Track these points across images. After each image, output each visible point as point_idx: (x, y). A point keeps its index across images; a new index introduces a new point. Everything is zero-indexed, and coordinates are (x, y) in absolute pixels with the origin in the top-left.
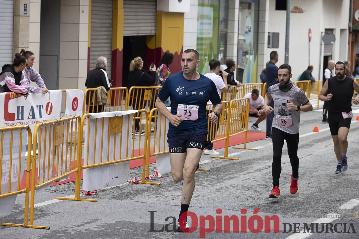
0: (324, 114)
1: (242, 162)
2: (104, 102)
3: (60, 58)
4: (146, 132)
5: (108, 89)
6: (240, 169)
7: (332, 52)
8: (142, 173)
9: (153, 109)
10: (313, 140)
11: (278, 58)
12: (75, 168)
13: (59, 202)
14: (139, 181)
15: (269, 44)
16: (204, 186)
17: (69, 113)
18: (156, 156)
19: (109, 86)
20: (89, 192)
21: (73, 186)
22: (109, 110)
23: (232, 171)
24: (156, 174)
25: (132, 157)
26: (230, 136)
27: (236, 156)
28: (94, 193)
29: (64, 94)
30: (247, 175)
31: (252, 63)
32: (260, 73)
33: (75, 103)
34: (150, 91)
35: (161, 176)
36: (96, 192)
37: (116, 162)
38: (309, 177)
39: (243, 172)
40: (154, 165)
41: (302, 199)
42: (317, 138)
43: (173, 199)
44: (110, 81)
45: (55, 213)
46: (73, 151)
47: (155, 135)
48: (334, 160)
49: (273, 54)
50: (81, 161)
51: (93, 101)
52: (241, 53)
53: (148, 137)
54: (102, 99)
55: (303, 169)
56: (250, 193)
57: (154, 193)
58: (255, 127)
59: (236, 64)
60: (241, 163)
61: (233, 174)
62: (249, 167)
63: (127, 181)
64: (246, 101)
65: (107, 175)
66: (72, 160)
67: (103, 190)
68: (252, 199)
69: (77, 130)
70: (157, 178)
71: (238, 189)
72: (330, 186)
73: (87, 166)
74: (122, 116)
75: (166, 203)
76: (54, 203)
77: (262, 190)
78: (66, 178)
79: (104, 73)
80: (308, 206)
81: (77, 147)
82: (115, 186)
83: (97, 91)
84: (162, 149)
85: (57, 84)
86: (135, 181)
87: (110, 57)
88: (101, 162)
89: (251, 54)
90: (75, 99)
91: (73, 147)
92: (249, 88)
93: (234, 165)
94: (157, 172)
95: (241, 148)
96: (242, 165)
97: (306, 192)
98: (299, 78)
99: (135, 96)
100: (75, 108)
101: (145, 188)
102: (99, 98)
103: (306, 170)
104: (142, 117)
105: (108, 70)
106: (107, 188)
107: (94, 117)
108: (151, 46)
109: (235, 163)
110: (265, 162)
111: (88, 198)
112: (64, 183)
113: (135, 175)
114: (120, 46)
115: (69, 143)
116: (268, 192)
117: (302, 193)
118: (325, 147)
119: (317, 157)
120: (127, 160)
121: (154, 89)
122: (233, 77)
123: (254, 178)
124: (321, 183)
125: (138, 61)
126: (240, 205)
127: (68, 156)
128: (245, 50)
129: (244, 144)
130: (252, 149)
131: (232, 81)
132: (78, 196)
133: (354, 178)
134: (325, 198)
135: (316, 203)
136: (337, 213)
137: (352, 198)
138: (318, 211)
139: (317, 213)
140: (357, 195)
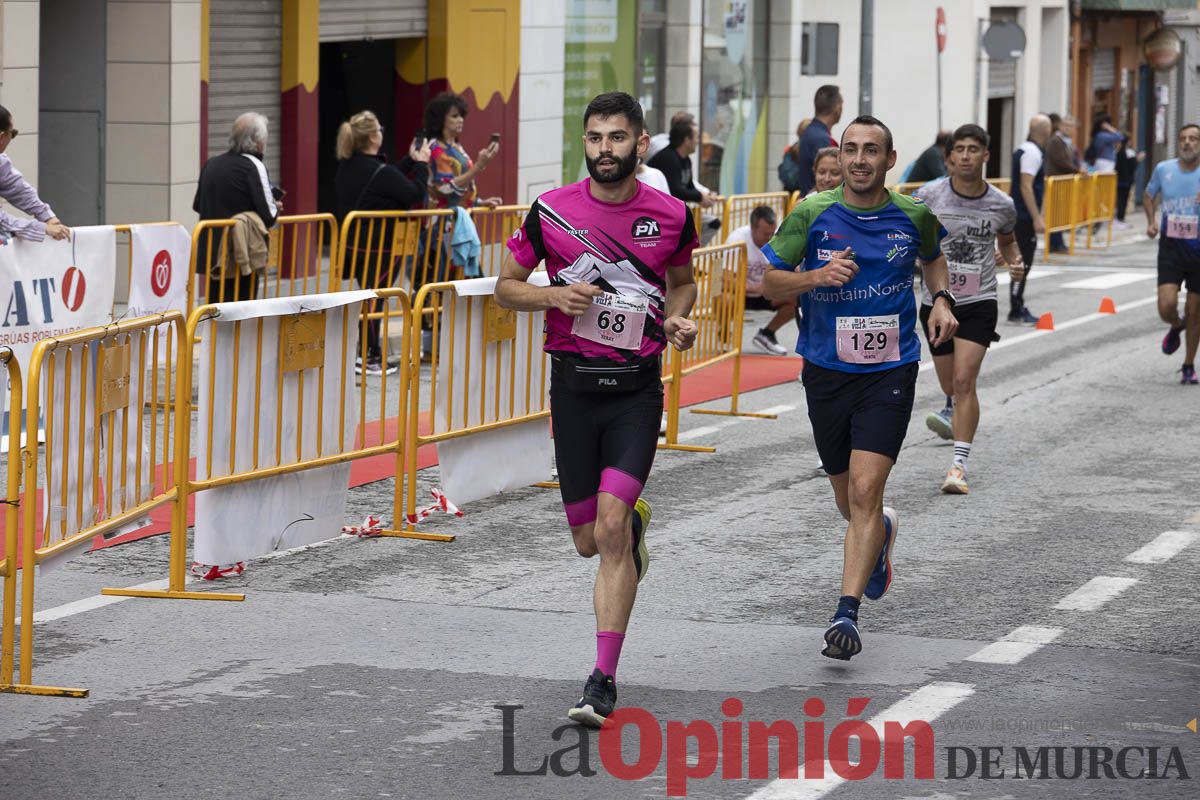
0: (1015, 292)
1: (727, 460)
2: (258, 264)
3: (108, 119)
4: (403, 365)
5: (269, 221)
6: (720, 483)
7: (1014, 84)
8: (392, 502)
9: (425, 288)
11: (841, 109)
12: (169, 488)
13: (116, 604)
14: (384, 529)
15: (805, 60)
17: (142, 304)
18: (437, 443)
19: (273, 212)
20: (216, 568)
21: (162, 549)
22: (274, 291)
23: (694, 490)
24: (438, 504)
25: (356, 448)
26: (683, 371)
27: (703, 437)
28: (234, 573)
29: (125, 240)
30: (746, 503)
31: (750, 125)
32: (777, 159)
33: (160, 269)
34: (411, 224)
35: (456, 510)
36: (241, 569)
37: (307, 467)
39: (732, 491)
40: (433, 475)
41: (930, 580)
43: (499, 589)
44: (276, 195)
45: (105, 641)
46: (160, 430)
47: (436, 372)
48: (1031, 445)
49: (824, 96)
50: (188, 465)
51: (222, 262)
52: (712, 92)
53: (410, 383)
54: (250, 256)
55: (930, 480)
56: (754, 564)
57: (433, 567)
58: (765, 339)
59: (696, 129)
60: (721, 461)
61: (698, 499)
62: (749, 475)
63: (344, 530)
64: (734, 253)
65: (276, 509)
66: (159, 460)
67: (264, 562)
68: (762, 582)
69: (174, 360)
70: (442, 517)
71: (715, 549)
72: (1020, 533)
73: (209, 482)
74: (324, 311)
75: (475, 601)
76: (99, 609)
77: (797, 552)
78: (140, 524)
79: (254, 167)
80: (949, 601)
81: (172, 418)
82: (302, 548)
83: (232, 227)
84: (458, 418)
85: (99, 208)
86: (368, 530)
87: (275, 111)
88: (256, 467)
89: (744, 96)
90: (162, 257)
91: (160, 419)
92: (741, 210)
93: (700, 471)
94: (441, 497)
95: (721, 410)
96: (727, 469)
97: (945, 557)
98: (908, 173)
99: (362, 244)
100: (161, 287)
101: (403, 552)
102: (240, 252)
104: (390, 313)
105: (269, 158)
106: (275, 553)
107: (230, 314)
108: (413, 73)
109: (703, 463)
110: (801, 458)
111: (213, 589)
112: (132, 540)
113: (368, 507)
114: (308, 75)
115: (147, 405)
116: (815, 557)
117: (931, 559)
118: (999, 403)
120: (342, 460)
121: (425, 219)
122: (688, 175)
123: (767, 511)
124: (992, 525)
125: (364, 126)
126: (725, 603)
127: (146, 448)
128: (725, 84)
129: (729, 400)
130: (758, 416)
131: (684, 187)
132: (179, 584)
133: (1099, 504)
134: (1008, 573)
135: (979, 591)
136: (1048, 623)
137: (1098, 572)
138: (987, 617)
139: (983, 624)
140: (1112, 563)
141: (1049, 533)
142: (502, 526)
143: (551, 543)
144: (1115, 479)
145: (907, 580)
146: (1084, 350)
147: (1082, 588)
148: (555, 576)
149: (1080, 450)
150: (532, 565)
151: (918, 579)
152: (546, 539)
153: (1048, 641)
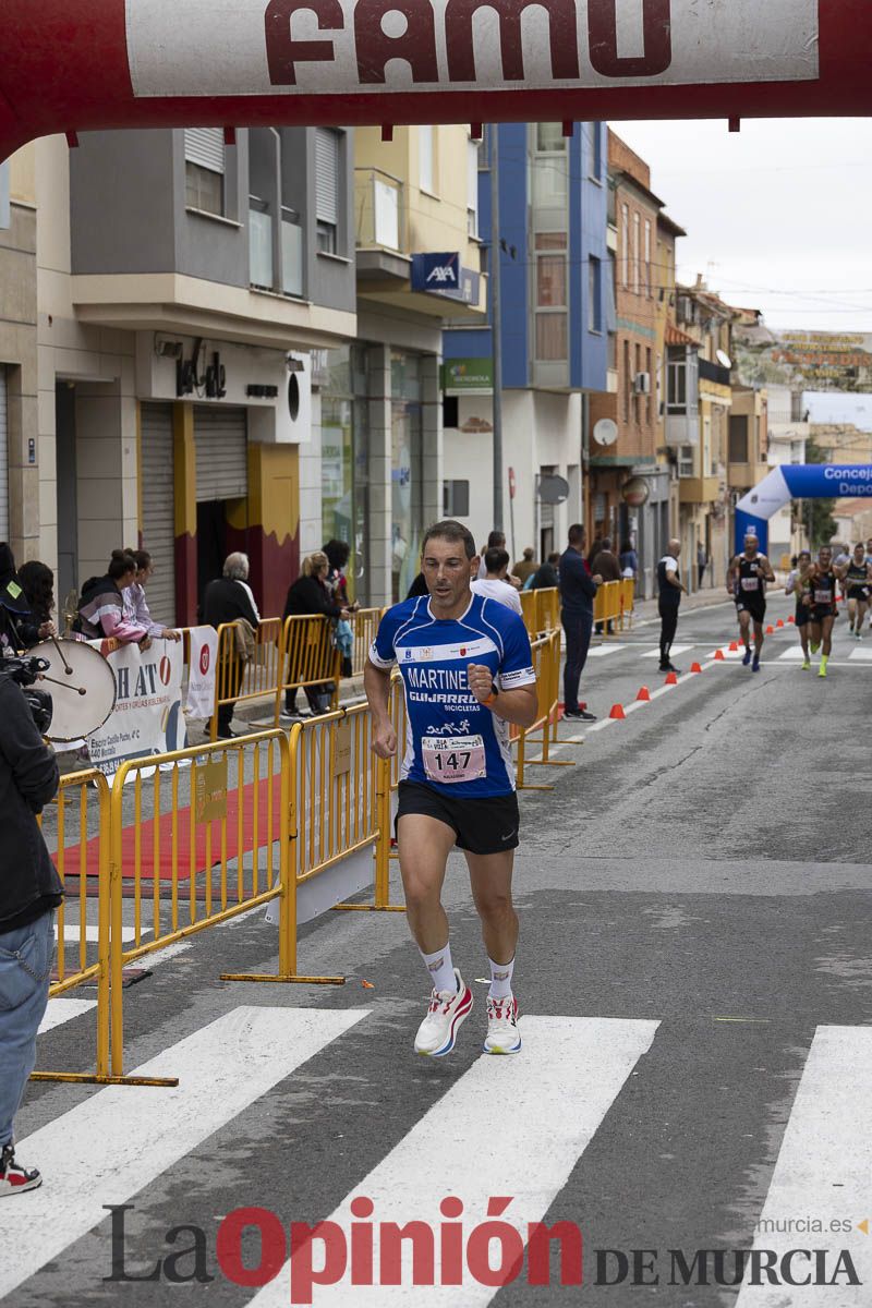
7: (553, 519)
15: (446, 506)
17: (195, 679)
100: (205, 668)
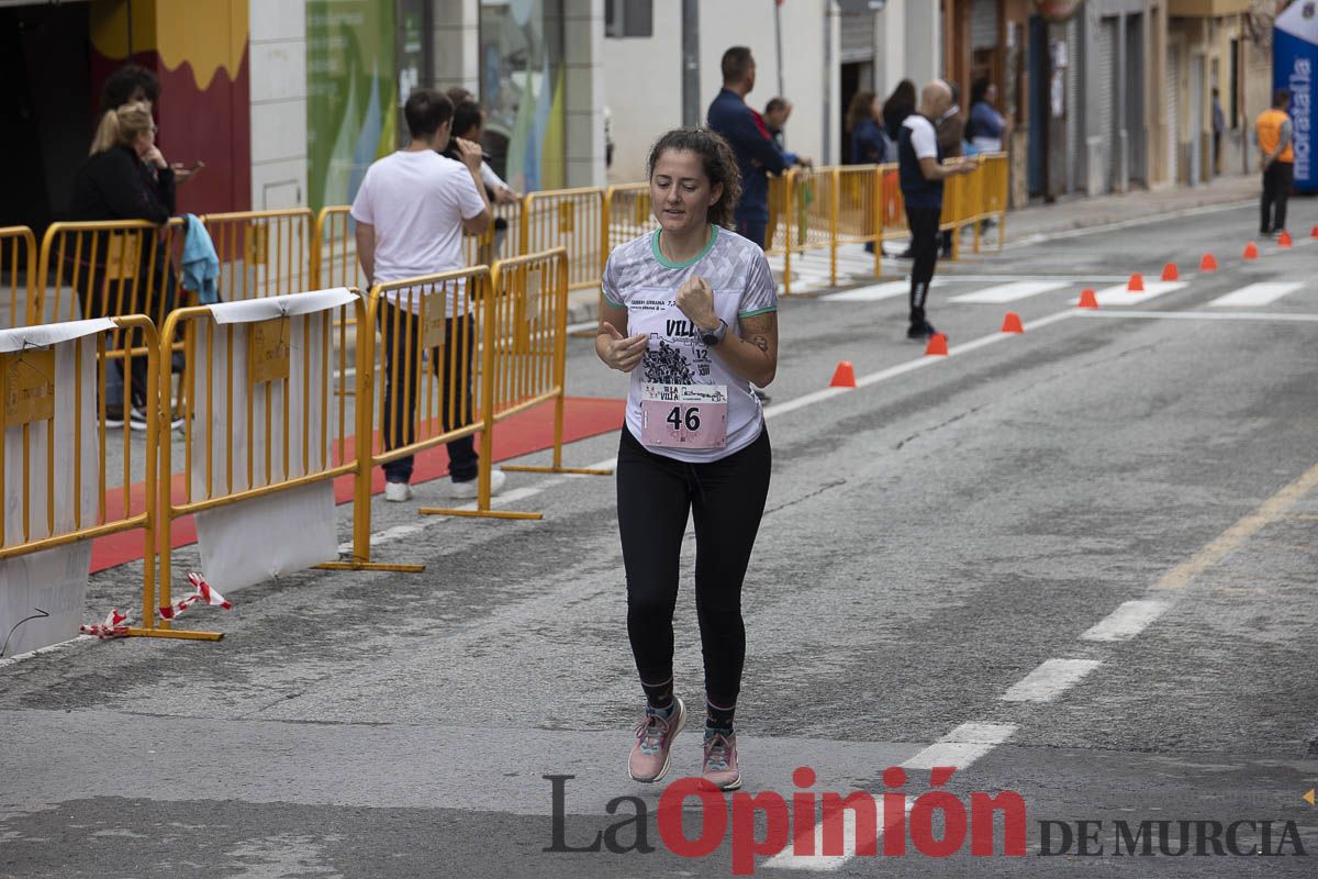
1: (557, 528)
6: (553, 558)
10: (839, 424)
14: (132, 628)
15: (609, 18)
16: (413, 634)
18: (196, 515)
23: (520, 567)
24: (198, 593)
25: (97, 523)
26: (496, 416)
27: (522, 501)
30: (589, 581)
35: (222, 600)
38: (851, 575)
39: (568, 567)
41: (838, 670)
42: (855, 414)
43: (291, 697)
52: (494, 61)
53: (160, 436)
55: (819, 546)
57: (201, 673)
60: (549, 530)
61: (528, 578)
62: (589, 546)
63: (82, 629)
68: (626, 679)
70: (204, 610)
71: (559, 640)
72: (944, 609)
74: (52, 346)
75: (262, 714)
80: (867, 695)
82: (29, 654)
84: (218, 483)
86: (112, 629)
89: (534, 67)
92: (543, 211)
93: (524, 543)
94: (201, 584)
95: (538, 466)
96: (558, 539)
101: (160, 655)
103: (833, 547)
109: (527, 533)
113: (104, 601)
116: (688, 646)
117: (836, 644)
118: (891, 448)
119: (869, 491)
120: (78, 539)
126: (582, 706)
129: (550, 452)
130: (588, 472)
133: (1039, 570)
134: (936, 659)
135: (902, 682)
136: (996, 719)
137: (1049, 654)
138: (918, 714)
139: (914, 721)
140: (1065, 641)
141: (981, 608)
142: (281, 619)
143: (348, 638)
144: (1053, 537)
145: (810, 671)
146: (989, 379)
147: (1032, 674)
148: (360, 679)
149: (1003, 503)
150: (327, 667)
151: (823, 669)
152: (341, 633)
153: (1000, 741)
